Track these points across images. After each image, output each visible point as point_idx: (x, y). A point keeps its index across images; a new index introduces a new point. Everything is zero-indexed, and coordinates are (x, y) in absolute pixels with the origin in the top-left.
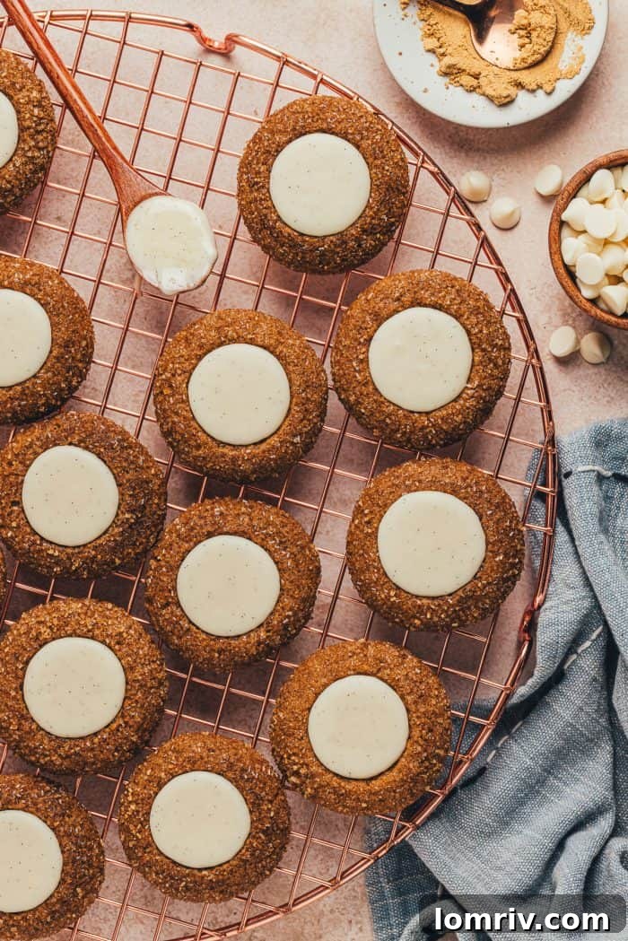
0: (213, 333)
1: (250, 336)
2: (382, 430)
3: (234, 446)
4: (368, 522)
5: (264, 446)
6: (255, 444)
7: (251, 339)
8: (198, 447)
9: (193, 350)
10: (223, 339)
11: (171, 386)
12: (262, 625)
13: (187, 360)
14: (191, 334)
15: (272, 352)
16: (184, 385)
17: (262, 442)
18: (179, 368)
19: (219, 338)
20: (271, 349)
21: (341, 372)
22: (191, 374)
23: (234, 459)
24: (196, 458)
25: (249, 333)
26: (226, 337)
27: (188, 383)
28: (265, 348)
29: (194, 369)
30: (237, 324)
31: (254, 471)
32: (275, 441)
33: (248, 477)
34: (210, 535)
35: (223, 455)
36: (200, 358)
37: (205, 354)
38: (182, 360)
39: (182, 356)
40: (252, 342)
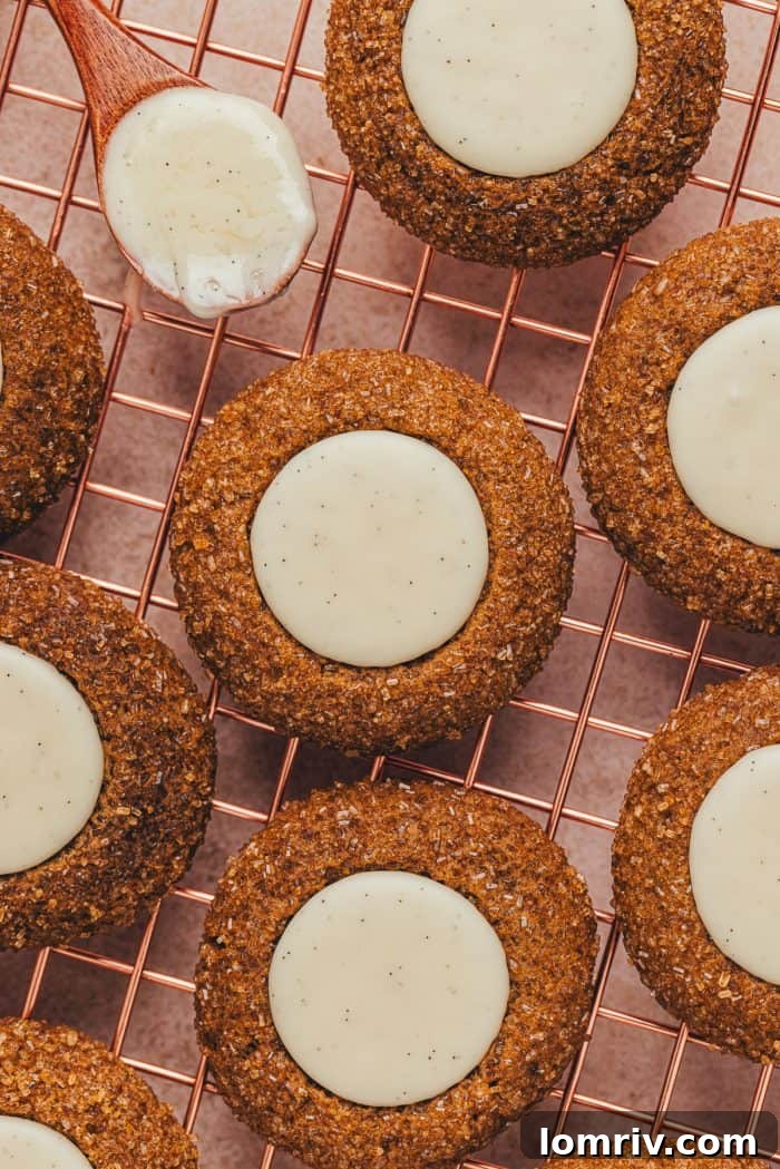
0: (307, 407)
1: (393, 413)
2: (708, 596)
3: (359, 671)
4: (668, 814)
5: (429, 670)
6: (408, 664)
7: (396, 419)
8: (276, 672)
9: (260, 447)
10: (331, 420)
11: (210, 531)
12: (476, 1070)
13: (247, 469)
14: (259, 409)
15: (445, 451)
16: (242, 528)
17: (424, 658)
18: (229, 488)
19: (323, 417)
20: (445, 442)
21: (605, 467)
22: (257, 502)
23: (358, 702)
24: (269, 698)
25: (393, 407)
26: (338, 415)
27: (249, 523)
28: (429, 440)
29: (263, 489)
30: (364, 383)
31: (405, 728)
32: (454, 658)
33: (391, 741)
34: (332, 876)
35: (334, 692)
36: (277, 465)
37: (290, 455)
38: (237, 468)
39: (236, 460)
40: (397, 427)
